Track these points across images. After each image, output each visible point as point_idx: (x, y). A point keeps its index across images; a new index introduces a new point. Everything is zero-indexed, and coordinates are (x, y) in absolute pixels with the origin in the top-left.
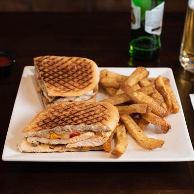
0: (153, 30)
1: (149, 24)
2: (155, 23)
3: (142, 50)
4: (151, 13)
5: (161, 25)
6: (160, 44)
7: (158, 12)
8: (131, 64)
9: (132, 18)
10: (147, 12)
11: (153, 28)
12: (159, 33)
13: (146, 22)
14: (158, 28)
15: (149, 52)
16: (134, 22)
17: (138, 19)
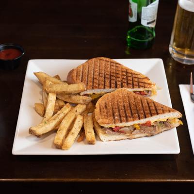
0: (148, 23)
1: (145, 18)
2: (151, 17)
3: (138, 40)
4: (147, 9)
5: (155, 18)
6: (154, 34)
7: (153, 8)
8: (127, 53)
9: (130, 12)
10: (143, 8)
11: (148, 22)
12: (153, 25)
13: (142, 17)
14: (154, 21)
15: (144, 42)
16: (132, 16)
17: (135, 14)
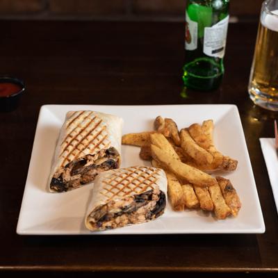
0: (214, 52)
1: (209, 44)
2: (217, 42)
3: (199, 77)
4: (212, 30)
5: (224, 45)
6: (223, 70)
7: (220, 29)
8: (184, 95)
9: (186, 35)
10: (206, 29)
11: (214, 49)
12: (221, 55)
14: (220, 50)
16: (189, 41)
17: (195, 37)
